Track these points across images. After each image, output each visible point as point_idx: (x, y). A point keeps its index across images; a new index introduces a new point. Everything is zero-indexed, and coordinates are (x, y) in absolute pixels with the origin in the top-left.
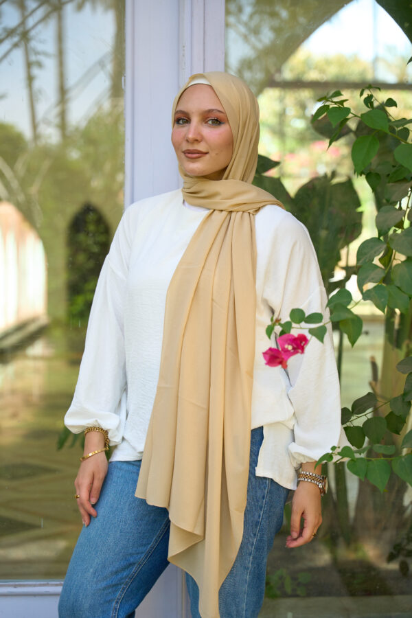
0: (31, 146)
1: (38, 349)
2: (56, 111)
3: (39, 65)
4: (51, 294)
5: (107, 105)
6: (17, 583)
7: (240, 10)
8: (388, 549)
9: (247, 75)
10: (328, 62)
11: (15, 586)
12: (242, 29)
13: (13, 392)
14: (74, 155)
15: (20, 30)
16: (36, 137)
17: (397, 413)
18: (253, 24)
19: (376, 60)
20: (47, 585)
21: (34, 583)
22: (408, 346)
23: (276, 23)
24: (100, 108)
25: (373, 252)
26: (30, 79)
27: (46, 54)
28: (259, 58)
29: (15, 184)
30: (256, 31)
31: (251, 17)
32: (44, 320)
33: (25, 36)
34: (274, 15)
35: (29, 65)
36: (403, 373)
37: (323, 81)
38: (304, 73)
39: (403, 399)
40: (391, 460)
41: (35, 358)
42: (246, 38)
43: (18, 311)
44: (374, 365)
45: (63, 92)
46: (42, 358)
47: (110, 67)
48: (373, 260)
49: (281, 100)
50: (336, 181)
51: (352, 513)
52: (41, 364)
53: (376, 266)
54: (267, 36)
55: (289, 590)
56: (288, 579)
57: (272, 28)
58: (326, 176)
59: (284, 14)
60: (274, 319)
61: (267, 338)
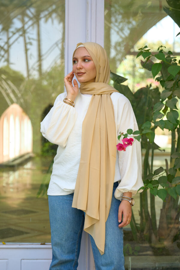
0: (27, 79)
1: (29, 165)
2: (37, 64)
3: (31, 44)
5: (59, 61)
6: (21, 244)
9: (118, 48)
10: (154, 45)
11: (20, 245)
12: (117, 29)
13: (18, 182)
14: (45, 83)
15: (22, 30)
16: (29, 75)
17: (172, 174)
18: (120, 27)
19: (174, 43)
20: (33, 245)
21: (27, 244)
23: (130, 26)
24: (56, 63)
25: (159, 107)
26: (26, 50)
27: (33, 39)
28: (123, 41)
29: (19, 95)
30: (122, 30)
33: (24, 32)
34: (129, 23)
35: (26, 44)
36: (174, 158)
39: (174, 169)
41: (27, 169)
42: (118, 33)
43: (20, 151)
45: (40, 56)
46: (30, 169)
47: (60, 46)
48: (160, 111)
49: (134, 61)
50: (151, 88)
53: (161, 113)
54: (127, 32)
55: (131, 253)
56: (130, 249)
57: (129, 28)
58: (147, 86)
59: (134, 23)
60: (121, 133)
61: (118, 140)
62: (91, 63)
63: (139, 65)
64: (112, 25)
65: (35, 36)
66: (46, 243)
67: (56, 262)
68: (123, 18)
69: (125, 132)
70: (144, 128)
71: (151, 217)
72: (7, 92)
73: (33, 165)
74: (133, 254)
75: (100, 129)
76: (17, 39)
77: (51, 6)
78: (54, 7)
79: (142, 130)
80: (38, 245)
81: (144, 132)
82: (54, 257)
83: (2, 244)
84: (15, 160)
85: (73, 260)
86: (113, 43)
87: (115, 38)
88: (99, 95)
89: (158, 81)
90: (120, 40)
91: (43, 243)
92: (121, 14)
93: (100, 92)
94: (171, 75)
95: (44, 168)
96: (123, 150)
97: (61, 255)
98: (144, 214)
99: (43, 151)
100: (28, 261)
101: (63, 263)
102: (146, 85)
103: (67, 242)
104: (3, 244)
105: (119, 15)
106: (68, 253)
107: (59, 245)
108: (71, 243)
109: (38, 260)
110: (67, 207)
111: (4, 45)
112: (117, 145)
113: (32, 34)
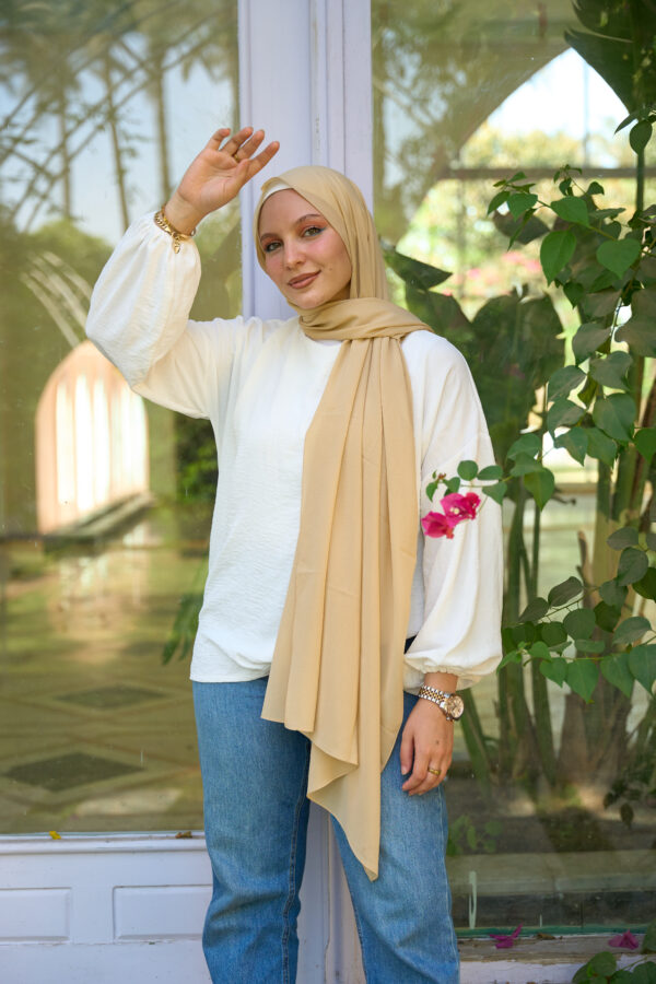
1: (138, 536)
3: (133, 153)
4: (154, 463)
6: (111, 837)
7: (402, 72)
8: (605, 790)
9: (412, 160)
10: (522, 143)
11: (108, 840)
12: (405, 100)
13: (106, 593)
15: (105, 108)
17: (609, 603)
18: (416, 92)
19: (586, 139)
20: (150, 838)
22: (627, 517)
23: (449, 89)
25: (568, 384)
26: (121, 173)
27: (141, 138)
28: (426, 137)
30: (423, 102)
31: (415, 82)
32: (145, 499)
33: (112, 116)
34: (446, 78)
35: (118, 153)
36: (616, 549)
37: (515, 167)
38: (489, 157)
39: (617, 584)
40: (599, 661)
41: (135, 548)
42: (409, 110)
44: (583, 544)
46: (145, 548)
48: (568, 395)
49: (460, 195)
51: (557, 745)
52: (142, 556)
53: (572, 404)
54: (438, 108)
55: (473, 845)
56: (471, 831)
57: (444, 96)
58: (514, 291)
59: (461, 77)
60: (438, 474)
61: (428, 500)
62: (327, 234)
63: (475, 211)
64: (389, 87)
65: (149, 129)
66: (194, 833)
67: (225, 900)
68: (425, 61)
69: (451, 473)
70: (518, 456)
71: (533, 720)
72: (65, 305)
73: (152, 532)
74: (480, 851)
75: (362, 457)
76: (87, 141)
77: (195, 28)
78: (204, 31)
79: (511, 464)
80: (167, 838)
81: (515, 472)
82: (219, 886)
83: (49, 837)
84: (95, 519)
85: (282, 895)
86: (393, 143)
87: (400, 128)
88: (365, 339)
89: (557, 286)
90: (418, 133)
91: (183, 832)
92: (416, 49)
93: (365, 331)
94: (607, 270)
95: (187, 544)
96: (445, 536)
97: (242, 879)
98: (511, 715)
99: (181, 490)
100: (137, 891)
101: (246, 904)
102: (510, 288)
103: (257, 837)
104: (54, 839)
105: (411, 52)
106: (265, 871)
107: (234, 846)
108: (271, 838)
109: (167, 889)
110: (251, 720)
111: (48, 161)
112: (424, 516)
113: (137, 122)
